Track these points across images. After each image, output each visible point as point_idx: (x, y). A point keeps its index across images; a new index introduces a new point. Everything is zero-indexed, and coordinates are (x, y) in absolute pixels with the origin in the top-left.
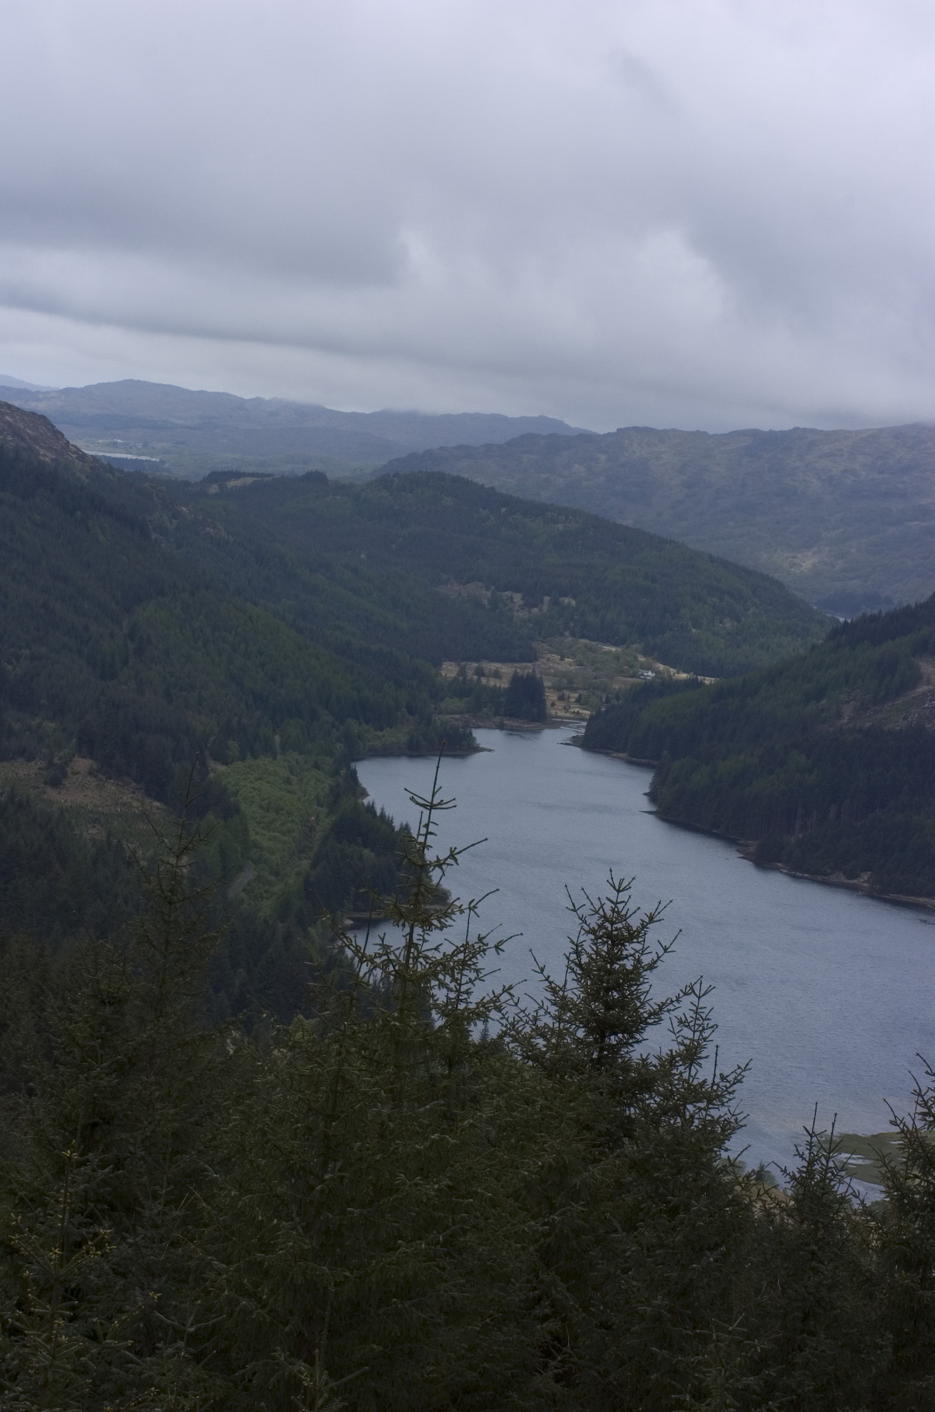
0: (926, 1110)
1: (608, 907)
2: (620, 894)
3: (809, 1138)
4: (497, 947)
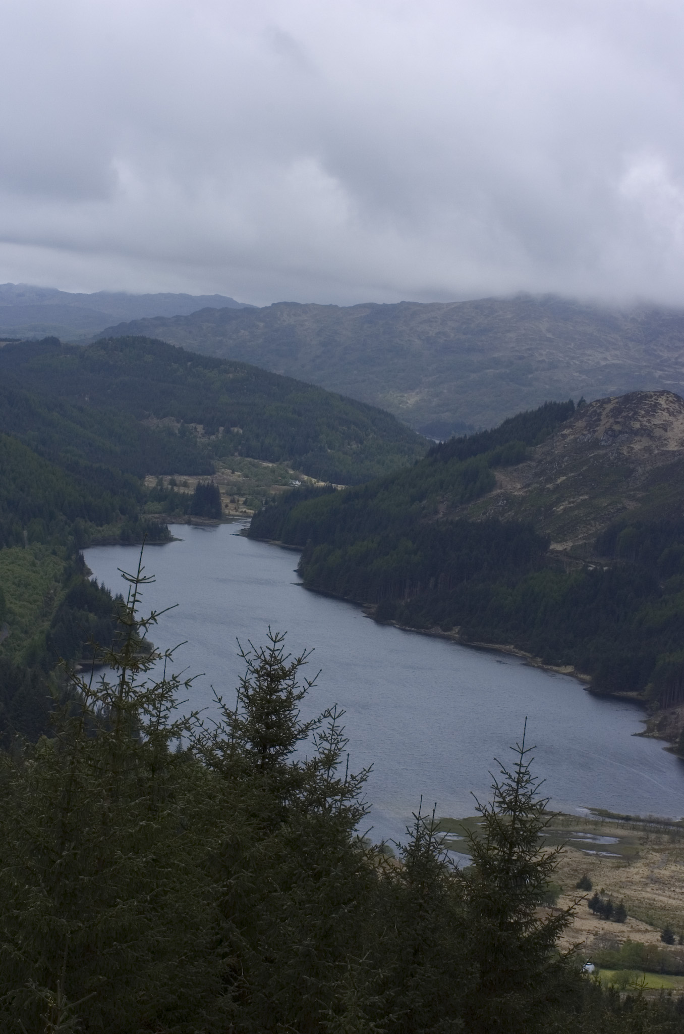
0: (502, 800)
1: (267, 654)
3: (416, 822)
4: (186, 684)
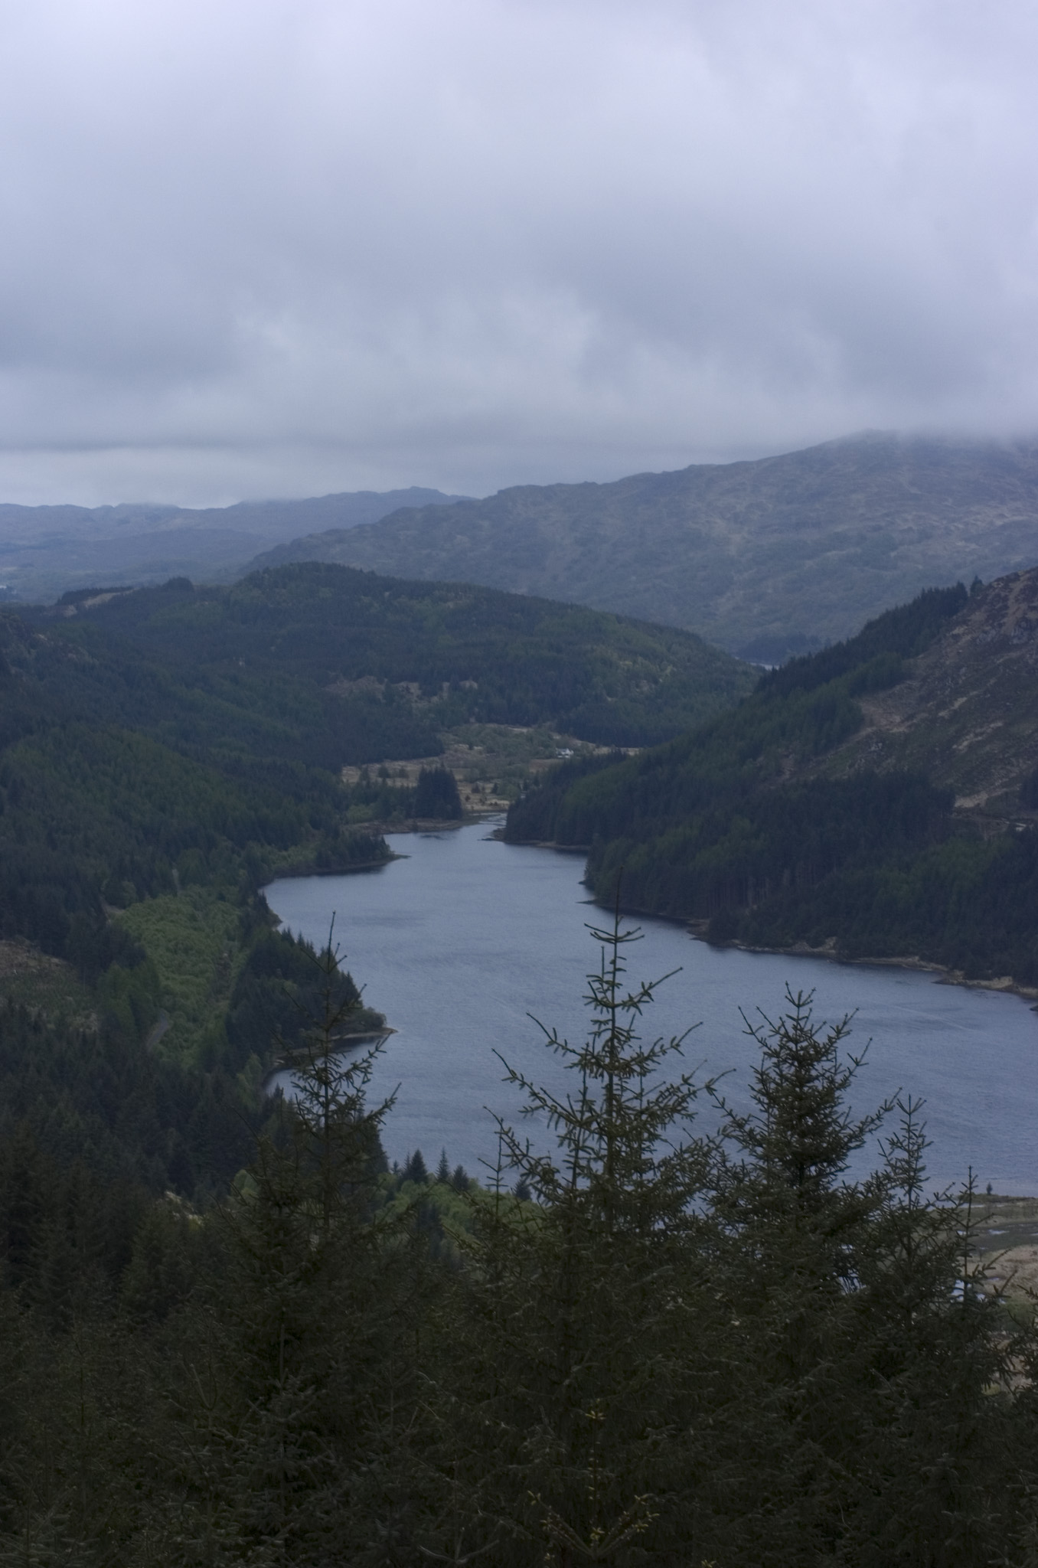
1: (789, 1024)
2: (801, 1008)
4: (708, 1087)
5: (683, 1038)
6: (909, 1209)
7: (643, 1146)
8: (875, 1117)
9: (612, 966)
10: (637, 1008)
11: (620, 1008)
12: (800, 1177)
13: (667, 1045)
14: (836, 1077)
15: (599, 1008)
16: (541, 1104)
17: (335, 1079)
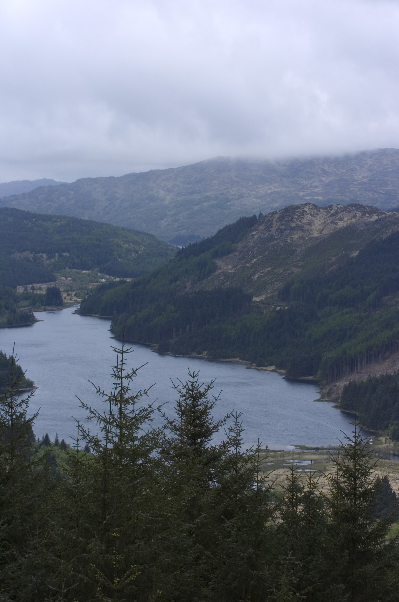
0: (347, 454)
2: (194, 378)
4: (159, 409)
5: (148, 390)
6: (236, 455)
7: (134, 431)
8: (223, 420)
9: (121, 362)
10: (131, 378)
11: (125, 378)
12: (194, 443)
13: (142, 392)
14: (208, 405)
15: (116, 378)
16: (94, 416)
17: (15, 406)
